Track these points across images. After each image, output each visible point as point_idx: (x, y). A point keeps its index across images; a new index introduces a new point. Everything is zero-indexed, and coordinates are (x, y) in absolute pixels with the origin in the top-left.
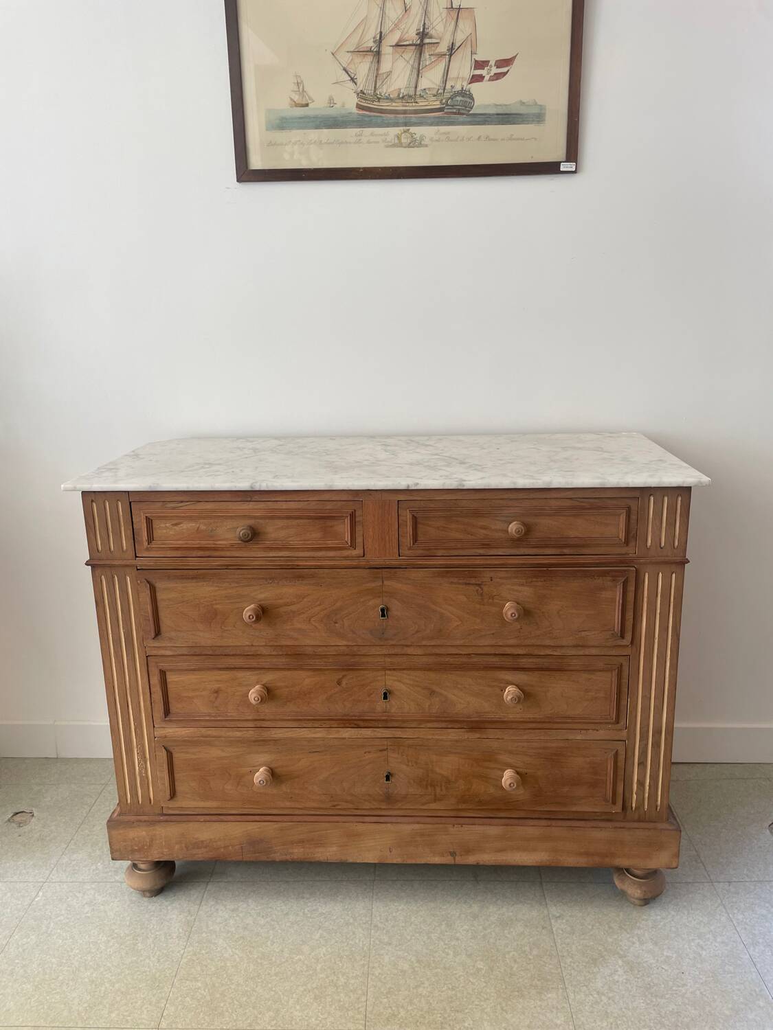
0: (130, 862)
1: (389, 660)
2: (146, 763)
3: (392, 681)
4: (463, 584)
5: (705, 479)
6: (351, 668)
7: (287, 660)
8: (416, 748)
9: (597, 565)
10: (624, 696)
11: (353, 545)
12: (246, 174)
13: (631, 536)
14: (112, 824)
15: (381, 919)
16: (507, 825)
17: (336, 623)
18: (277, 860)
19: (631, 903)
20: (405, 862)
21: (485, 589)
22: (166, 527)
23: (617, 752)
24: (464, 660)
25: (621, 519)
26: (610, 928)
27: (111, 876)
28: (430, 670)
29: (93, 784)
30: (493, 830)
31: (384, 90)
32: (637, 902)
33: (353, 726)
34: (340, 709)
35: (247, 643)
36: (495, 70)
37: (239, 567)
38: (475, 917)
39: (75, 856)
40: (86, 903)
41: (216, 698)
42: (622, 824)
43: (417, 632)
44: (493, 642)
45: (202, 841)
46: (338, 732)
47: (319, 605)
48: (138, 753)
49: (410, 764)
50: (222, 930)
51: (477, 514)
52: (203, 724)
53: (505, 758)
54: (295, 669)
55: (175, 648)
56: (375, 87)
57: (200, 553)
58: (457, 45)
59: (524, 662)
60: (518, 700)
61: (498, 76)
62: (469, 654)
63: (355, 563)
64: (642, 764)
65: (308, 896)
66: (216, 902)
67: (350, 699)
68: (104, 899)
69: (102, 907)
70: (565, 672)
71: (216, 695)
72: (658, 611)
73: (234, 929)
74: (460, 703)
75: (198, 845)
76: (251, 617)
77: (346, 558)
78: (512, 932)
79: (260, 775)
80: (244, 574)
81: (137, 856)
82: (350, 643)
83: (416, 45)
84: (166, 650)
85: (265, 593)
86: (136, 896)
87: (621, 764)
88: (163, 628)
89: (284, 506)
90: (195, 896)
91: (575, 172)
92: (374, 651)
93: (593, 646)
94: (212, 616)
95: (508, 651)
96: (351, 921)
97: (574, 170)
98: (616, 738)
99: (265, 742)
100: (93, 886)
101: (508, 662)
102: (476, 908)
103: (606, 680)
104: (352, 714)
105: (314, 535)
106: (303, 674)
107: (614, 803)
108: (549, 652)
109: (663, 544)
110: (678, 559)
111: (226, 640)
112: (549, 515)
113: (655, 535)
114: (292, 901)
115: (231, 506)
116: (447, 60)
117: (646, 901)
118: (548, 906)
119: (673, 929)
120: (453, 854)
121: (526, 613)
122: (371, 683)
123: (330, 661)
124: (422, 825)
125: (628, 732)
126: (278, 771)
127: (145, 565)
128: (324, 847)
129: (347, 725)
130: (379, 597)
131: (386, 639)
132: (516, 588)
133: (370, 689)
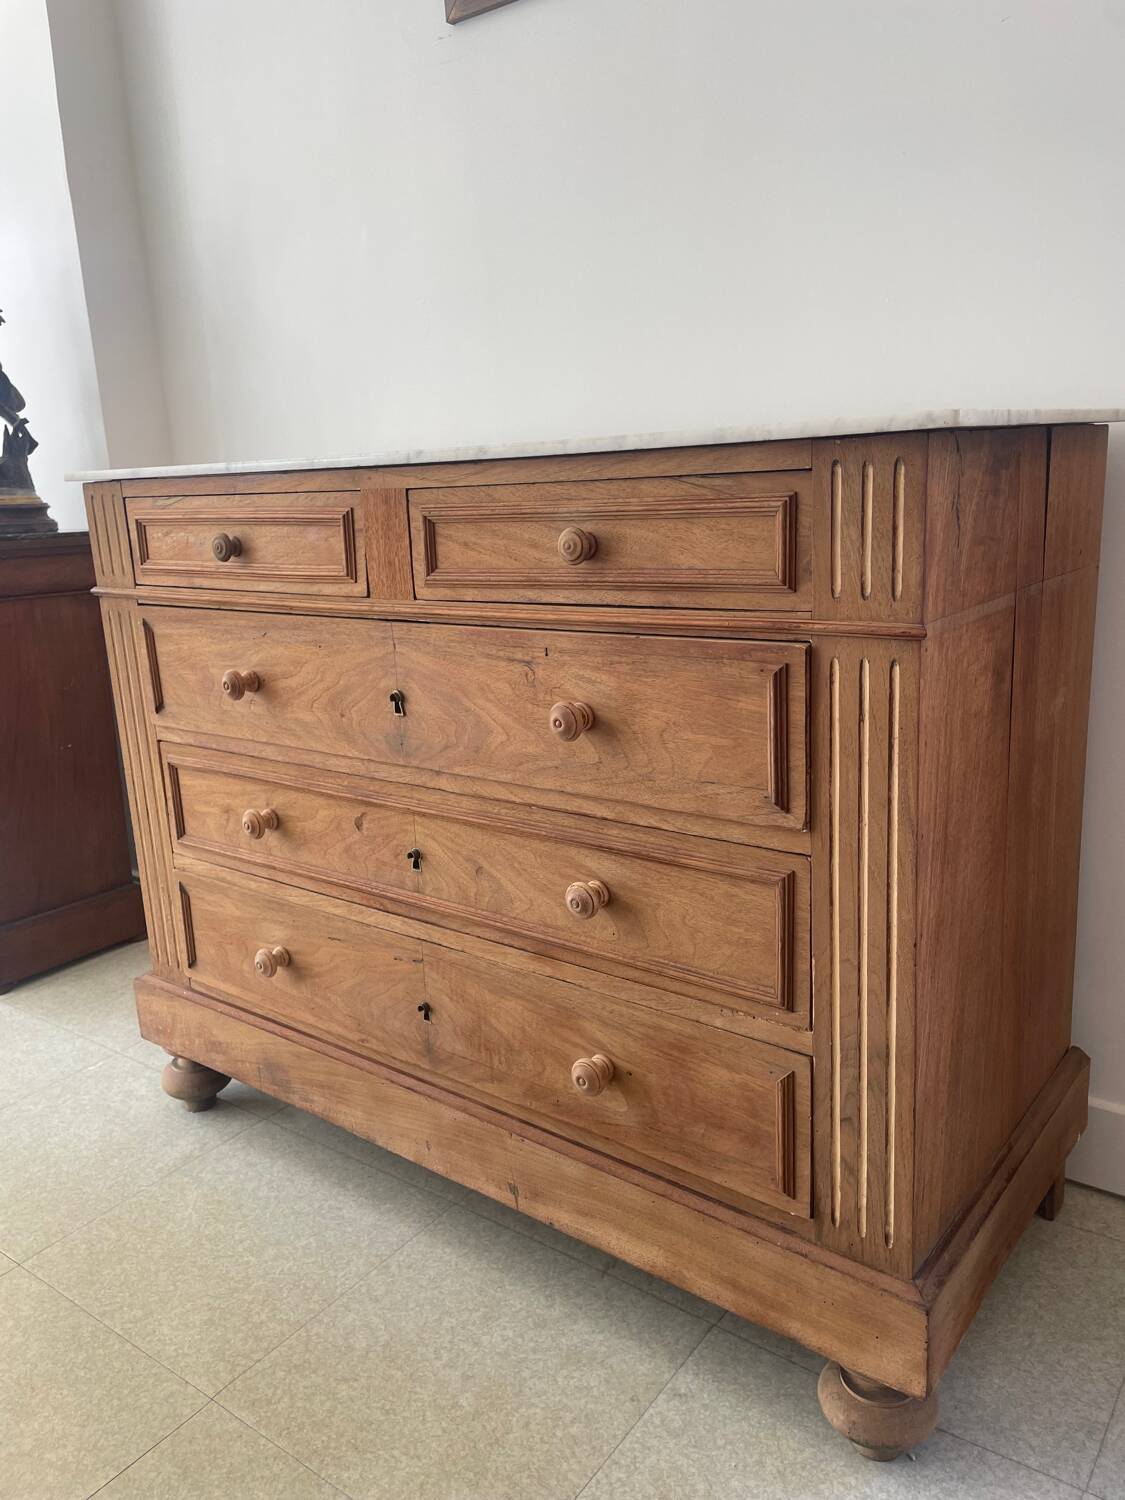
1: (417, 796)
2: (170, 905)
3: (423, 835)
4: (503, 659)
6: (368, 801)
7: (295, 772)
8: (460, 970)
9: (733, 632)
11: (351, 575)
13: (797, 565)
14: (139, 984)
15: (403, 1261)
17: (342, 715)
18: (298, 1106)
20: (447, 1176)
21: (540, 673)
22: (159, 536)
23: (790, 1077)
24: (522, 815)
25: (780, 526)
33: (379, 906)
34: (361, 871)
35: (248, 736)
38: (541, 1325)
41: (227, 821)
43: (446, 747)
44: (560, 785)
45: (222, 1044)
46: (361, 912)
47: (322, 681)
49: (455, 997)
53: (594, 1029)
55: (181, 733)
57: (191, 581)
59: (614, 835)
60: (583, 907)
62: (530, 805)
63: (357, 608)
64: (851, 1121)
67: (373, 857)
70: (686, 871)
71: (227, 815)
73: (223, 1187)
74: (521, 900)
75: (215, 1046)
76: (229, 687)
77: (345, 597)
79: (261, 956)
80: (235, 619)
82: (363, 756)
87: (803, 1108)
88: (167, 700)
89: (271, 501)
92: (394, 774)
93: (732, 821)
95: (588, 807)
96: (365, 1244)
98: (791, 1045)
99: (279, 906)
101: (588, 830)
102: (556, 1312)
103: (767, 905)
104: (375, 884)
106: (313, 801)
107: (791, 1193)
108: (654, 821)
109: (868, 590)
110: (906, 627)
112: (642, 518)
120: (513, 1189)
122: (396, 833)
123: (344, 783)
125: (816, 1039)
126: (296, 957)
127: (143, 598)
128: (347, 1105)
129: (372, 903)
130: (389, 673)
131: (408, 755)
133: (398, 846)
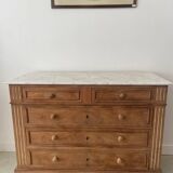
3: (88, 135)
8: (94, 153)
9: (143, 105)
10: (149, 139)
11: (79, 99)
12: (54, 6)
24: (108, 129)
33: (78, 146)
35: (51, 124)
37: (50, 104)
44: (115, 125)
46: (75, 148)
49: (93, 156)
51: (112, 91)
54: (64, 131)
55: (33, 125)
59: (123, 130)
60: (122, 140)
63: (79, 104)
64: (153, 157)
72: (158, 117)
84: (30, 126)
88: (30, 120)
91: (136, 7)
92: (84, 127)
95: (119, 127)
98: (147, 150)
99: (56, 150)
101: (119, 130)
103: (145, 135)
104: (78, 143)
107: (146, 167)
109: (160, 100)
110: (164, 104)
112: (130, 92)
123: (73, 129)
126: (59, 158)
127: (25, 104)
130: (86, 113)
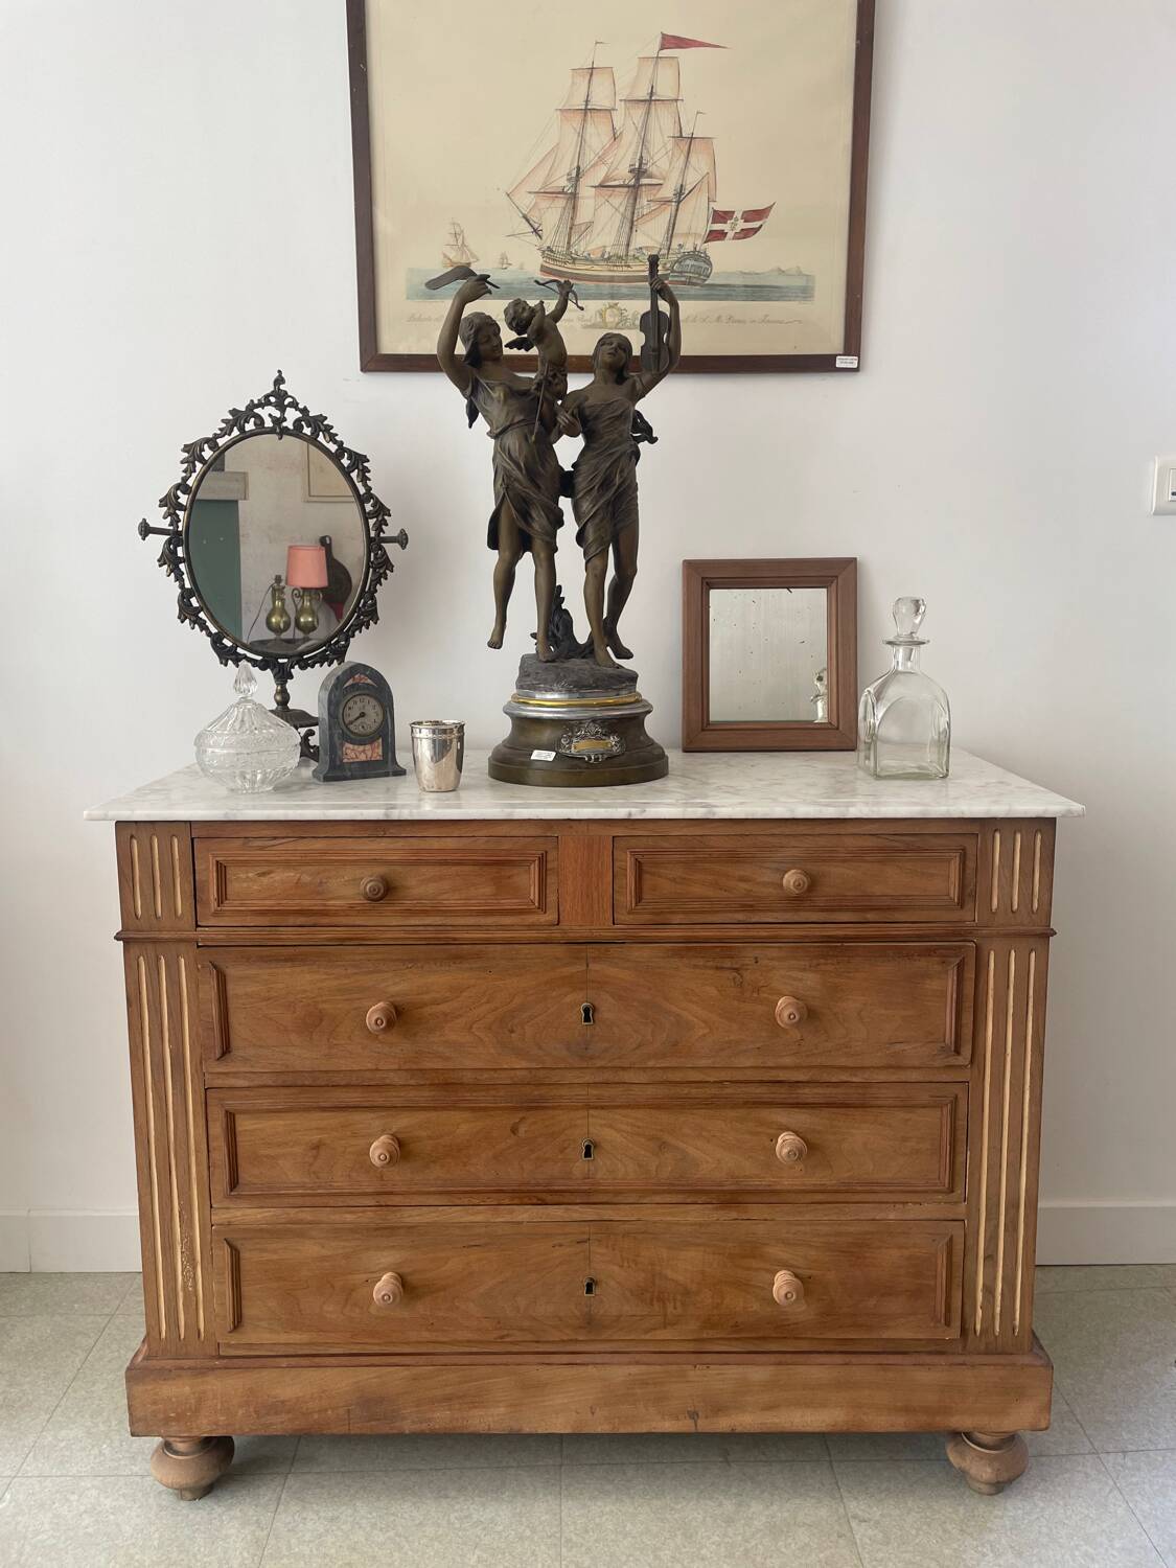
0: (160, 1439)
1: (595, 1092)
2: (195, 1268)
3: (600, 1127)
4: (711, 968)
5: (1077, 807)
6: (534, 1106)
7: (433, 1093)
8: (635, 1238)
9: (920, 938)
10: (961, 1147)
11: (542, 907)
12: (374, 360)
13: (967, 894)
14: (135, 1375)
15: (576, 1529)
16: (780, 1364)
17: (512, 1031)
18: (407, 1432)
19: (975, 1491)
20: (615, 1431)
21: (747, 975)
22: (248, 877)
23: (951, 1239)
24: (714, 1091)
25: (952, 866)
26: (945, 1531)
27: (126, 1465)
28: (658, 1107)
29: (89, 1315)
30: (758, 1373)
31: (581, 247)
32: (985, 1488)
33: (535, 1201)
34: (514, 1173)
35: (370, 1066)
36: (741, 225)
37: (360, 942)
38: (730, 1521)
39: (63, 1433)
40: (85, 1512)
41: (315, 1157)
42: (960, 1359)
43: (640, 1046)
44: (759, 1062)
45: (283, 1402)
46: (511, 1212)
47: (488, 1002)
48: (182, 1253)
49: (626, 1264)
50: (315, 1552)
51: (734, 857)
52: (291, 1200)
53: (776, 1251)
54: (444, 1109)
55: (253, 1076)
56: (569, 243)
57: (301, 920)
58: (688, 188)
59: (808, 1093)
60: (796, 1155)
61: (746, 233)
62: (721, 1082)
63: (543, 935)
64: (990, 1258)
65: (453, 1494)
66: (304, 1507)
67: (533, 1156)
68: (114, 1503)
69: (112, 1517)
70: (868, 1109)
71: (314, 1151)
72: (1011, 1011)
73: (333, 1551)
74: (707, 1162)
75: (277, 1407)
76: (379, 1022)
77: (530, 927)
78: (790, 1544)
79: (384, 1285)
80: (369, 954)
81: (174, 1428)
82: (534, 1065)
83: (629, 187)
84: (237, 1078)
85: (402, 984)
86: (168, 1499)
87: (958, 1258)
88: (235, 1042)
89: (436, 844)
90: (267, 1498)
91: (856, 370)
92: (570, 1077)
93: (914, 1068)
94: (314, 1022)
95: (782, 1076)
96: (528, 1533)
97: (856, 366)
98: (951, 1217)
99: (391, 1230)
100: (96, 1483)
101: (781, 1093)
102: (729, 1506)
103: (932, 1121)
104: (533, 1182)
105: (482, 891)
106: (456, 1116)
107: (948, 1323)
108: (844, 1077)
109: (1015, 907)
110: (1039, 929)
111: (336, 1060)
112: (844, 861)
113: (1003, 893)
114: (428, 1501)
115: (351, 844)
116: (674, 208)
117: (999, 1487)
118: (845, 1500)
119: (1044, 1530)
120: (694, 1415)
121: (810, 1015)
122: (564, 1130)
123: (501, 1094)
124: (643, 1368)
125: (968, 1207)
126: (411, 1279)
127: (213, 940)
128: (484, 1407)
129: (526, 1200)
130: (581, 989)
131: (591, 1058)
132: (794, 974)
133: (564, 1141)
